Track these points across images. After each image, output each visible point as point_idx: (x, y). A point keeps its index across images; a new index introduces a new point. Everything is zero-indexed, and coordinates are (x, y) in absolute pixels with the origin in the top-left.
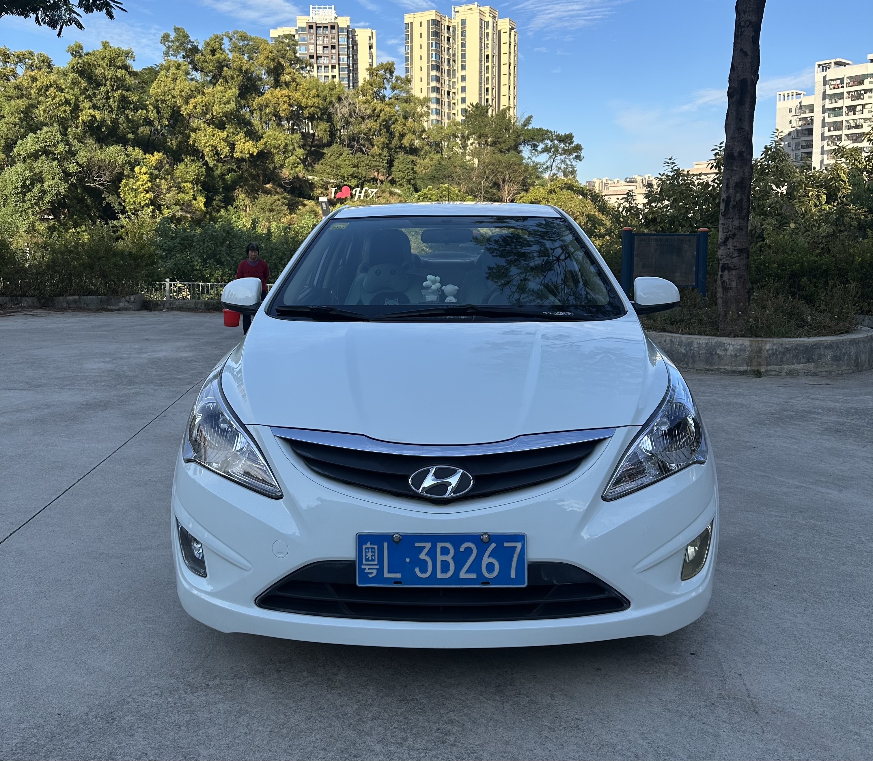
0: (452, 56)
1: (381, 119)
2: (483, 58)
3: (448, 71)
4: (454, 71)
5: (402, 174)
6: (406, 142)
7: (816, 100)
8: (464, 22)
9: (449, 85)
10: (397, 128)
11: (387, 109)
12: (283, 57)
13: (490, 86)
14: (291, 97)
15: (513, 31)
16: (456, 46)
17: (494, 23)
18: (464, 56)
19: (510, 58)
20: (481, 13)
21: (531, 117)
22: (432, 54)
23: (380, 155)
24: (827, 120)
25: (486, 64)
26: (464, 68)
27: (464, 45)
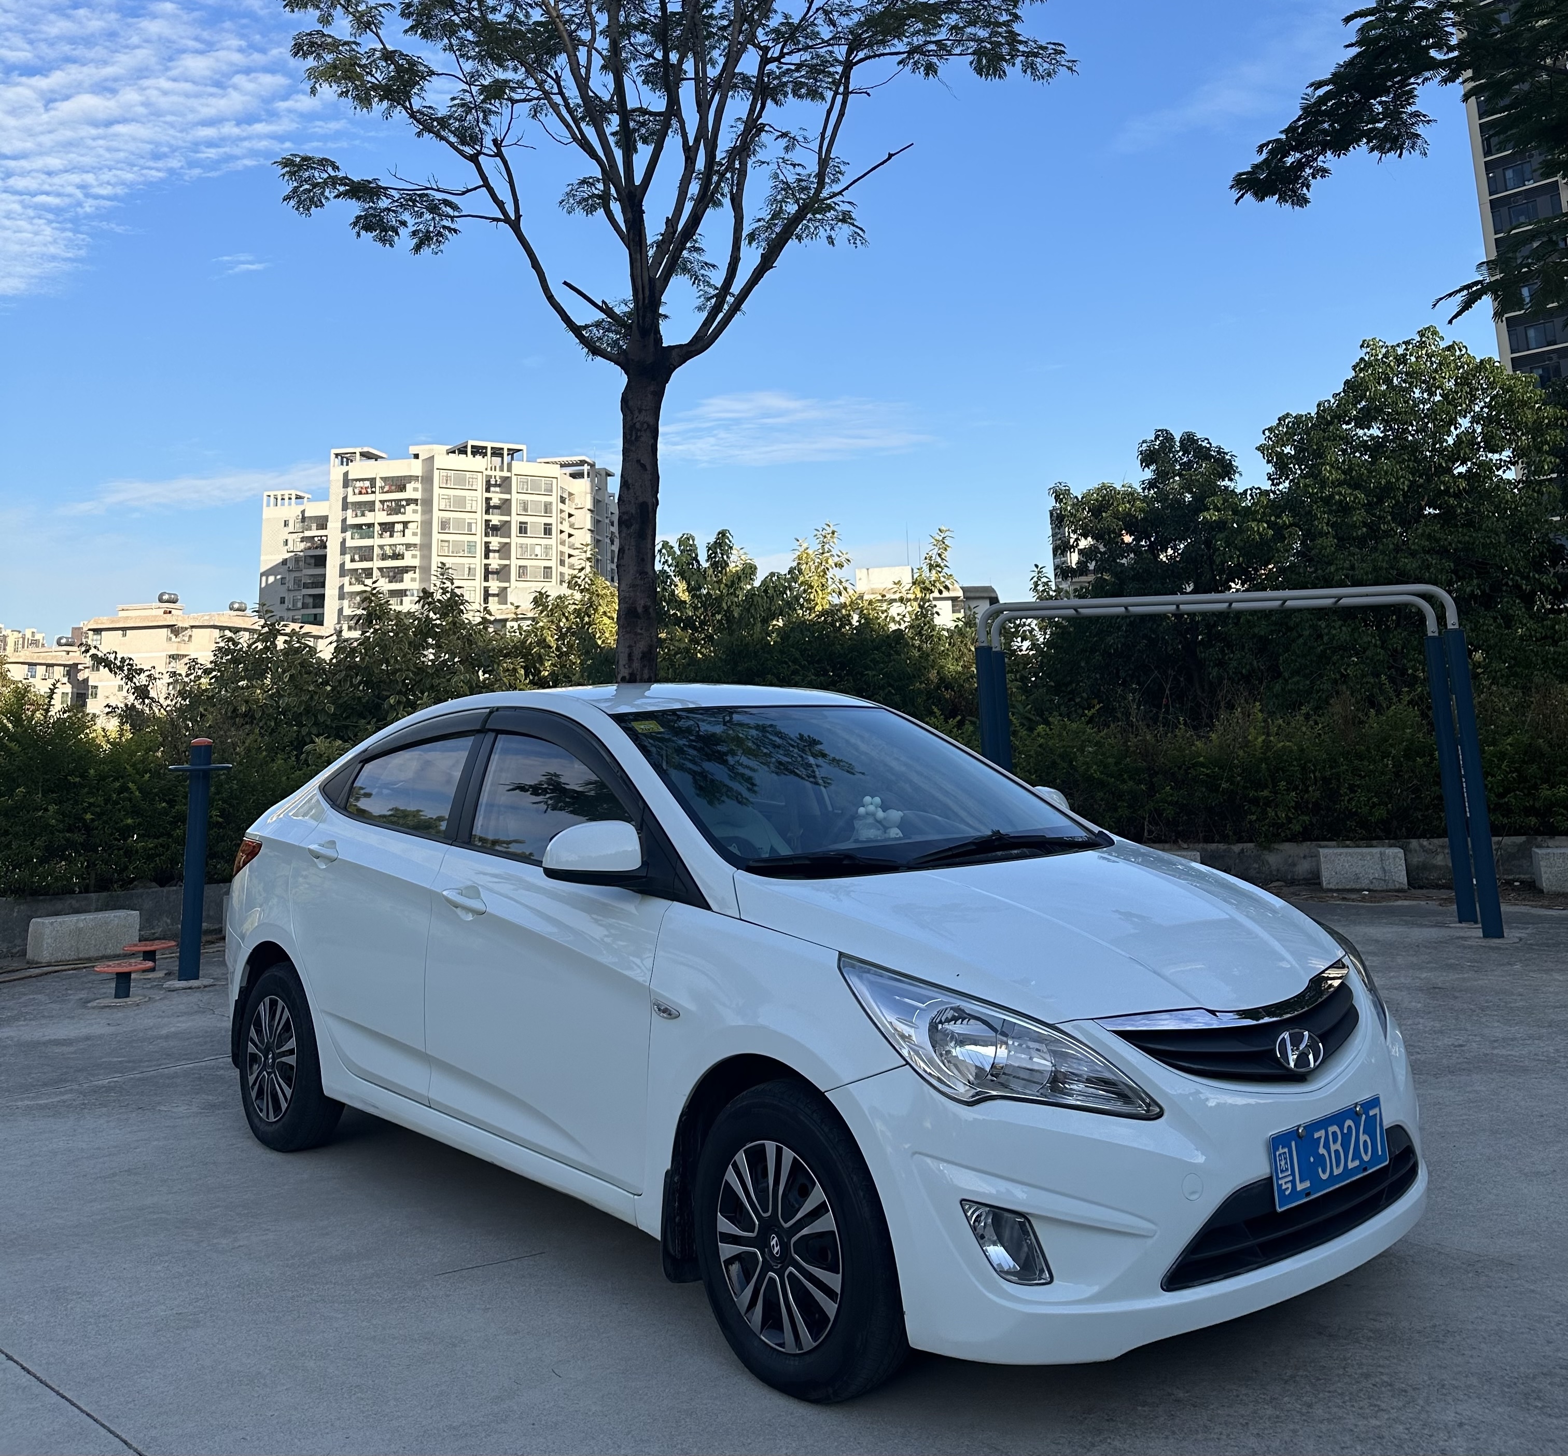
7: (331, 509)
24: (349, 543)
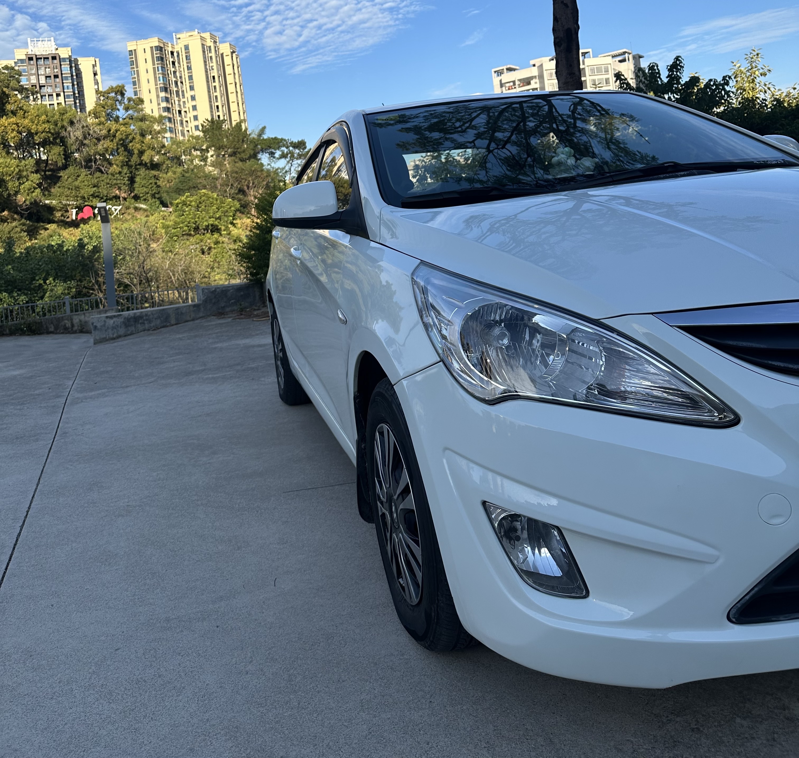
0: (179, 78)
1: (117, 139)
2: (209, 79)
3: (177, 92)
4: (183, 92)
5: (145, 189)
6: (145, 158)
8: (187, 47)
9: (179, 105)
10: (135, 146)
11: (123, 128)
12: (8, 87)
13: (219, 104)
14: (20, 125)
15: (234, 55)
16: (182, 69)
17: (215, 47)
18: (191, 78)
19: (235, 78)
20: (202, 39)
21: (264, 128)
22: (159, 77)
23: (120, 173)
25: (214, 84)
26: (192, 88)
27: (189, 68)
